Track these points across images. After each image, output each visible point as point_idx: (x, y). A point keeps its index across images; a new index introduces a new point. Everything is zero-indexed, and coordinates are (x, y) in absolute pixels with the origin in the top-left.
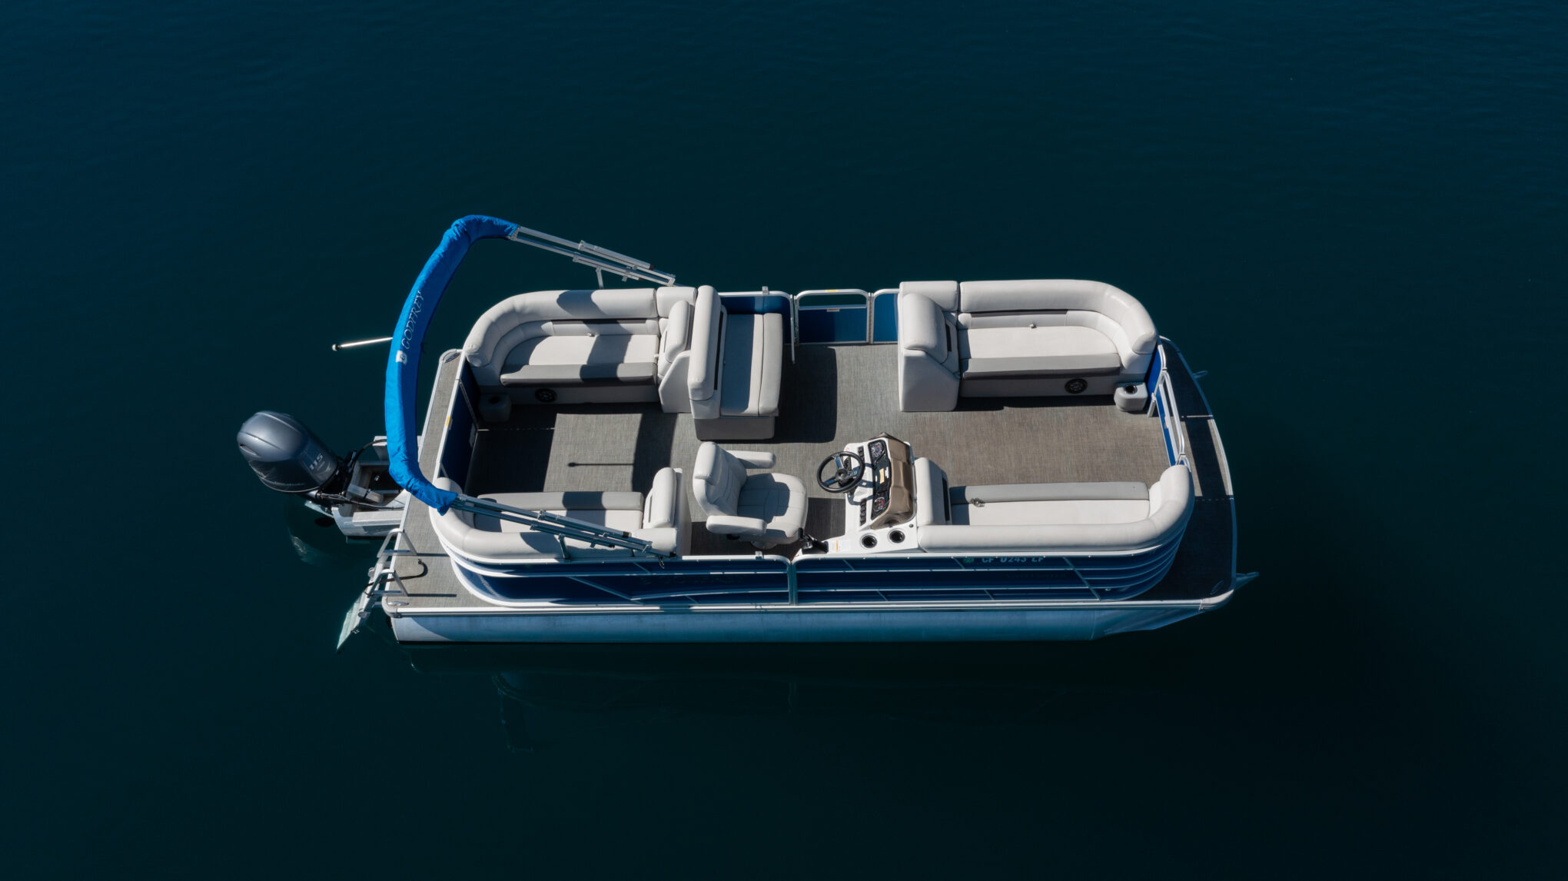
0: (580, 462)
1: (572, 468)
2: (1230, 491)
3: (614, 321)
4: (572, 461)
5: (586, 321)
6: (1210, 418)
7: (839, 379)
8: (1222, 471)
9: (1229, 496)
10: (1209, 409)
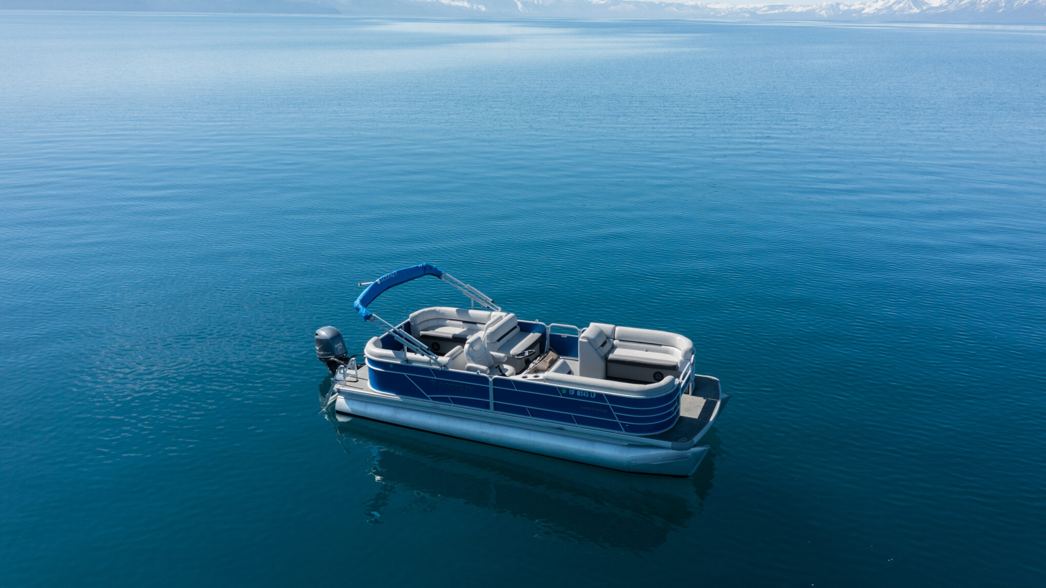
3: (475, 323)
5: (464, 322)
6: (719, 401)
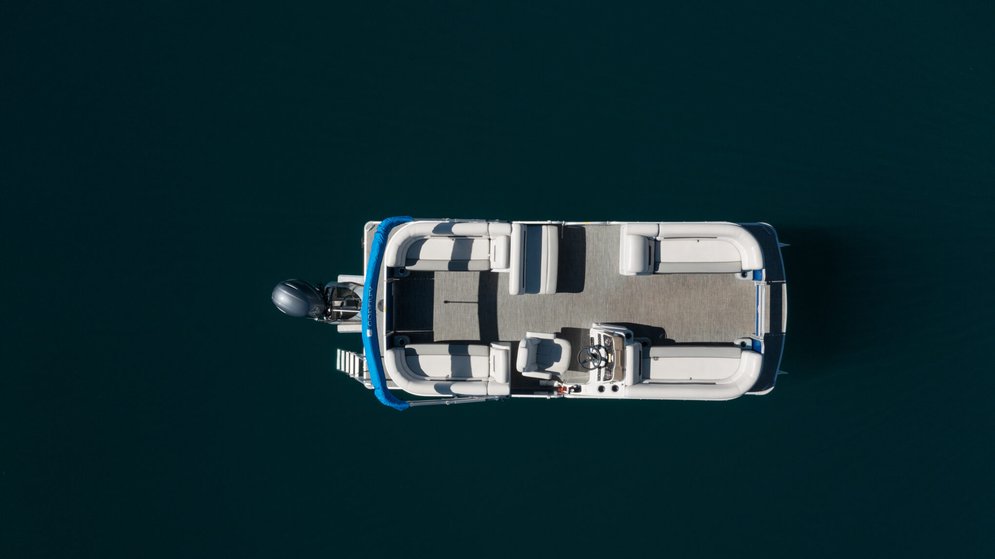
0: (450, 301)
1: (447, 304)
2: (784, 330)
4: (446, 300)
5: (449, 237)
6: (784, 283)
7: (587, 250)
8: (783, 318)
9: (783, 333)
10: (785, 277)
